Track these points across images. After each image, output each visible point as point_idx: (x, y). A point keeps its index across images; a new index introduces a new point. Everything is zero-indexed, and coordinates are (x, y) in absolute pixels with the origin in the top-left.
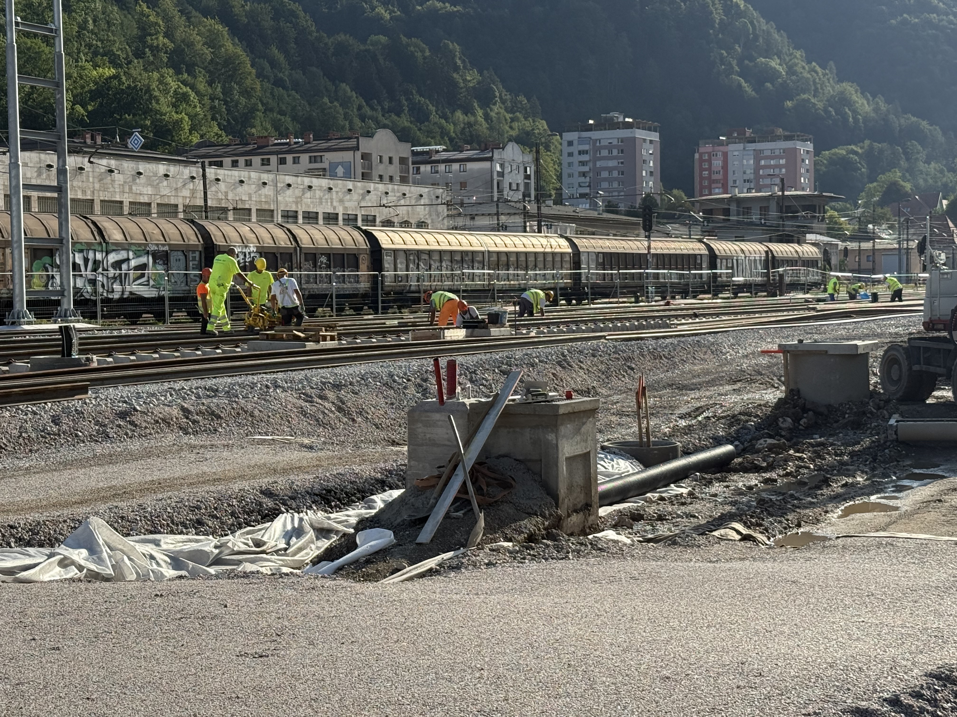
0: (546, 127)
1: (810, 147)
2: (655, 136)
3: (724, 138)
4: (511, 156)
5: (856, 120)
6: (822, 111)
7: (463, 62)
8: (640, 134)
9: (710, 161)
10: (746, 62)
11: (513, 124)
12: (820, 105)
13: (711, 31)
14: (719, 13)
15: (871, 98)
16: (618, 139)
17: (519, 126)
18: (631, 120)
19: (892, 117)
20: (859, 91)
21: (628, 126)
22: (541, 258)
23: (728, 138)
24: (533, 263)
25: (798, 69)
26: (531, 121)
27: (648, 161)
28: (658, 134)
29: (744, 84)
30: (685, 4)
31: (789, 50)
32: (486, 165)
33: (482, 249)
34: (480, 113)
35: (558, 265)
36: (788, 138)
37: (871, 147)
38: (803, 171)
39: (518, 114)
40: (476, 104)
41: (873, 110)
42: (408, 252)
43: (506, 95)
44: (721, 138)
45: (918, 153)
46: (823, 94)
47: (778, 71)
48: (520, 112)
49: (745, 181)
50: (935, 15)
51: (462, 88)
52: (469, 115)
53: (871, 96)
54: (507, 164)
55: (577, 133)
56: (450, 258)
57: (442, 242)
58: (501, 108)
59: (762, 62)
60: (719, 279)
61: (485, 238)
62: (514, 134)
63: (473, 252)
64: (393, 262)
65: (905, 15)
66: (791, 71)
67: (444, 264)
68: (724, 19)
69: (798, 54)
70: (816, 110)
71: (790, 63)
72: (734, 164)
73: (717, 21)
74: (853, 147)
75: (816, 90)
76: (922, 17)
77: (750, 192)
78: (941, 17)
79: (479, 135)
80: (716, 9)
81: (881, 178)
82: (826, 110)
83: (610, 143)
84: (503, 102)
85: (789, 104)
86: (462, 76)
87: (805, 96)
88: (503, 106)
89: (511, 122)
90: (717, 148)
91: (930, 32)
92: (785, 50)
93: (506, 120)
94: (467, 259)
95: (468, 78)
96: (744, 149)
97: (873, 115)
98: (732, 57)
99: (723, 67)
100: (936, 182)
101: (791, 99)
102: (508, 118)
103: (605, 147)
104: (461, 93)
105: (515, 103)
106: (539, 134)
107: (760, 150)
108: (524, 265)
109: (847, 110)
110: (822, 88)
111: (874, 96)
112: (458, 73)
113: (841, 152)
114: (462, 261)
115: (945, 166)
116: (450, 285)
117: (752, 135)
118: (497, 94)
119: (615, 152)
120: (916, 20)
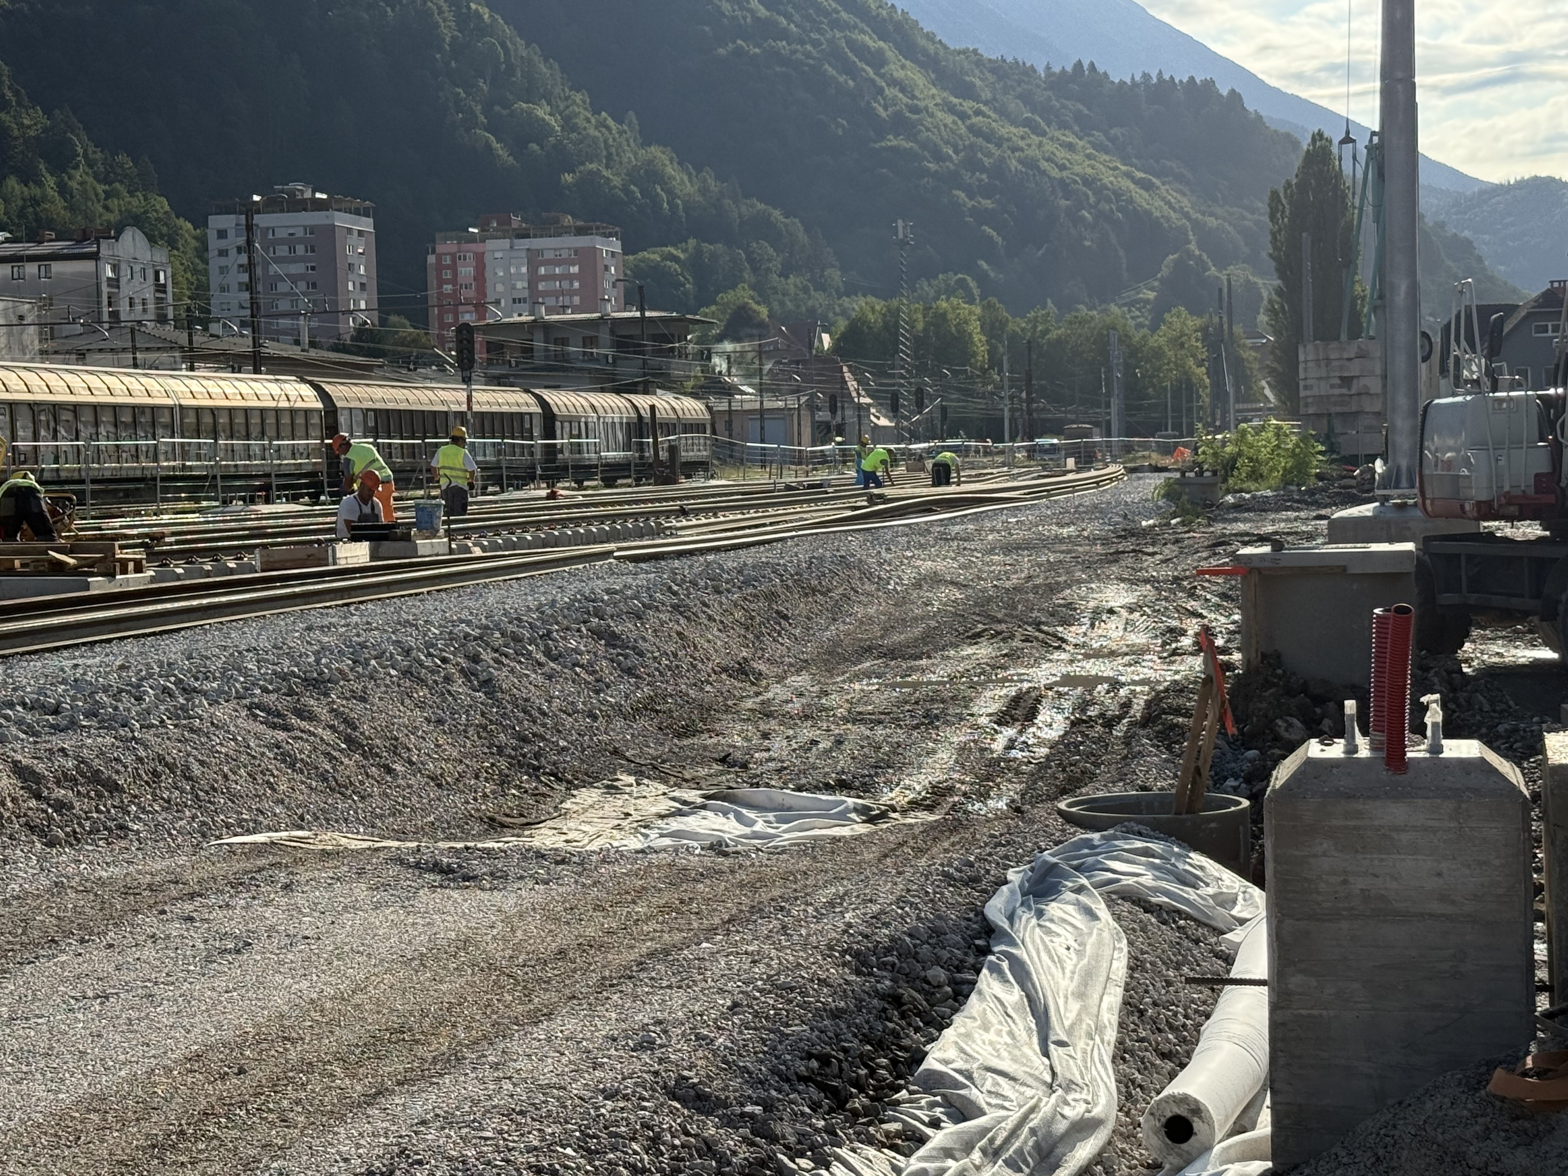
0: (167, 208)
1: (615, 245)
2: (366, 225)
3: (476, 231)
4: (132, 251)
5: (673, 206)
6: (622, 190)
7: (17, 93)
8: (342, 220)
9: (454, 268)
10: (497, 108)
11: (109, 202)
12: (617, 181)
13: (438, 56)
14: (450, 27)
15: (694, 173)
16: (305, 228)
17: (119, 205)
18: (324, 196)
19: (727, 202)
20: (676, 160)
21: (320, 206)
22: (271, 420)
23: (482, 230)
24: (259, 429)
25: (580, 122)
26: (142, 198)
27: (356, 267)
28: (371, 220)
29: (496, 145)
30: (393, 10)
31: (563, 90)
32: (88, 266)
33: (169, 402)
34: (50, 181)
35: (300, 431)
36: (580, 231)
37: (699, 252)
38: (607, 285)
39: (117, 185)
40: (42, 166)
41: (699, 190)
42: (35, 408)
43: (94, 152)
44: (471, 230)
45: (770, 260)
46: (621, 163)
47: (548, 124)
48: (121, 182)
49: (514, 301)
50: (784, 43)
51: (16, 138)
52: (31, 184)
53: (694, 168)
54: (124, 267)
55: (233, 216)
56: (112, 419)
57: (97, 389)
58: (87, 174)
59: (522, 110)
60: (560, 456)
61: (171, 381)
62: (112, 219)
63: (153, 408)
64: (8, 426)
65: (739, 42)
66: (569, 125)
67: (102, 430)
68: (458, 37)
69: (578, 97)
70: (612, 188)
71: (567, 112)
72: (496, 273)
73: (448, 40)
74: (672, 250)
75: (609, 157)
76: (765, 45)
77: (564, 313)
78: (794, 46)
79: (52, 219)
80: (444, 21)
81: (722, 298)
82: (625, 190)
83: (292, 234)
84: (90, 164)
85: (568, 178)
86: (15, 117)
87: (593, 166)
88: (90, 171)
89: (106, 199)
90: (465, 246)
91: (778, 69)
92: (557, 90)
93: (97, 195)
94: (142, 420)
95: (27, 122)
96: (511, 247)
97: (699, 198)
98: (473, 100)
99: (460, 115)
100: (798, 307)
101: (572, 171)
102: (100, 191)
103: (282, 242)
104: (15, 147)
105: (111, 166)
106: (158, 219)
107: (538, 250)
108: (244, 433)
109: (659, 190)
110: (618, 154)
111: (699, 170)
112: (8, 113)
113: (652, 256)
114: (135, 423)
115: (809, 280)
116: (115, 468)
117: (524, 225)
118: (80, 150)
119: (300, 250)
120: (757, 50)
